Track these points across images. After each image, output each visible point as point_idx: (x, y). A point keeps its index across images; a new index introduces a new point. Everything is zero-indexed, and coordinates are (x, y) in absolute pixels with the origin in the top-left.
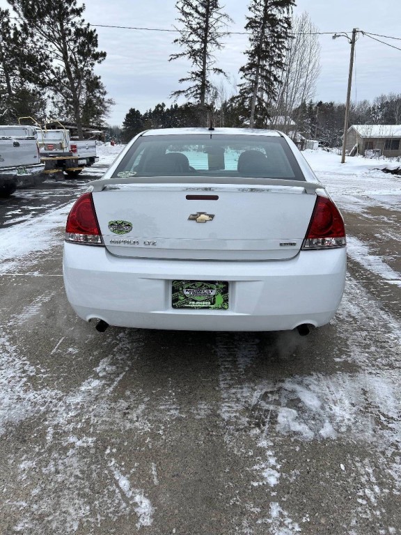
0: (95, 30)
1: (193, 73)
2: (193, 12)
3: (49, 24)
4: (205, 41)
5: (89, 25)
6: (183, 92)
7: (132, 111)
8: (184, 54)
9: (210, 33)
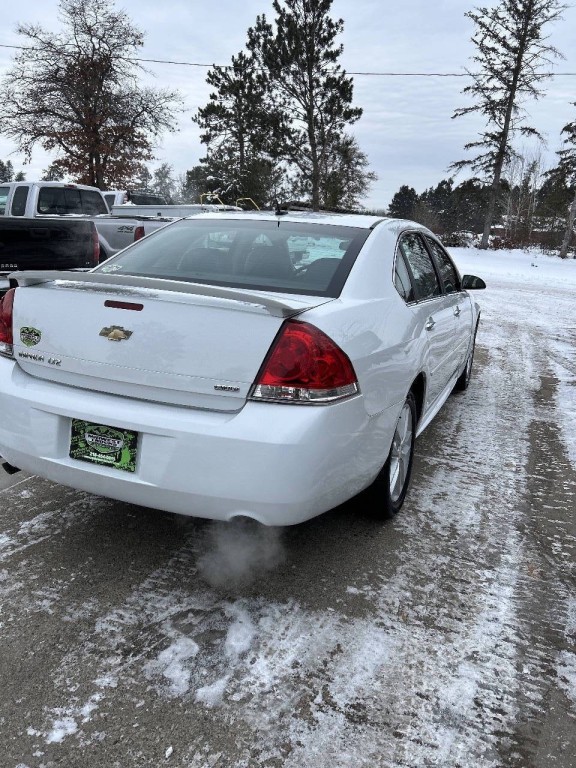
0: (352, 79)
1: (487, 135)
2: (498, 46)
3: (295, 74)
4: (512, 88)
5: (344, 72)
6: (469, 162)
7: (404, 189)
8: (477, 108)
9: (523, 76)
